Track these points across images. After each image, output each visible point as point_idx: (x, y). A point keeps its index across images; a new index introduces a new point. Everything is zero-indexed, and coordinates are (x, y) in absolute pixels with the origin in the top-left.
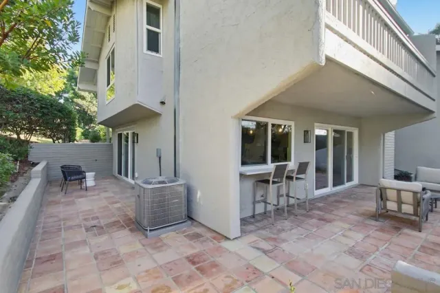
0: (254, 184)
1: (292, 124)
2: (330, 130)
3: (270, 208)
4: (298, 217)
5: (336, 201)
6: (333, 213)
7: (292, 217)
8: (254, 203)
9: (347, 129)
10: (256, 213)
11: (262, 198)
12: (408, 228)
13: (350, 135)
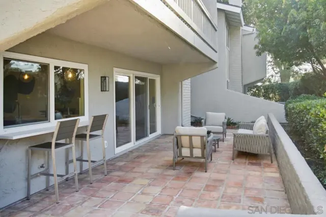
0: (27, 151)
1: (85, 67)
2: (131, 76)
3: (54, 181)
4: (94, 185)
5: (138, 157)
6: (134, 170)
7: (85, 186)
8: (29, 178)
9: (150, 76)
10: (32, 192)
11: (42, 170)
12: (198, 170)
13: (153, 82)
